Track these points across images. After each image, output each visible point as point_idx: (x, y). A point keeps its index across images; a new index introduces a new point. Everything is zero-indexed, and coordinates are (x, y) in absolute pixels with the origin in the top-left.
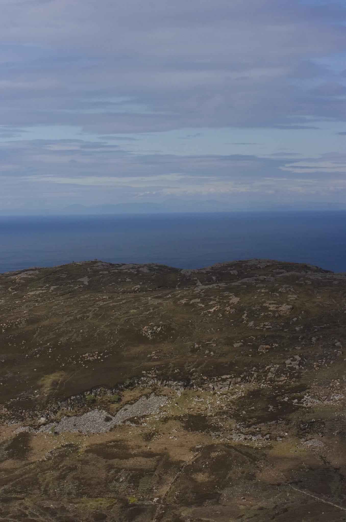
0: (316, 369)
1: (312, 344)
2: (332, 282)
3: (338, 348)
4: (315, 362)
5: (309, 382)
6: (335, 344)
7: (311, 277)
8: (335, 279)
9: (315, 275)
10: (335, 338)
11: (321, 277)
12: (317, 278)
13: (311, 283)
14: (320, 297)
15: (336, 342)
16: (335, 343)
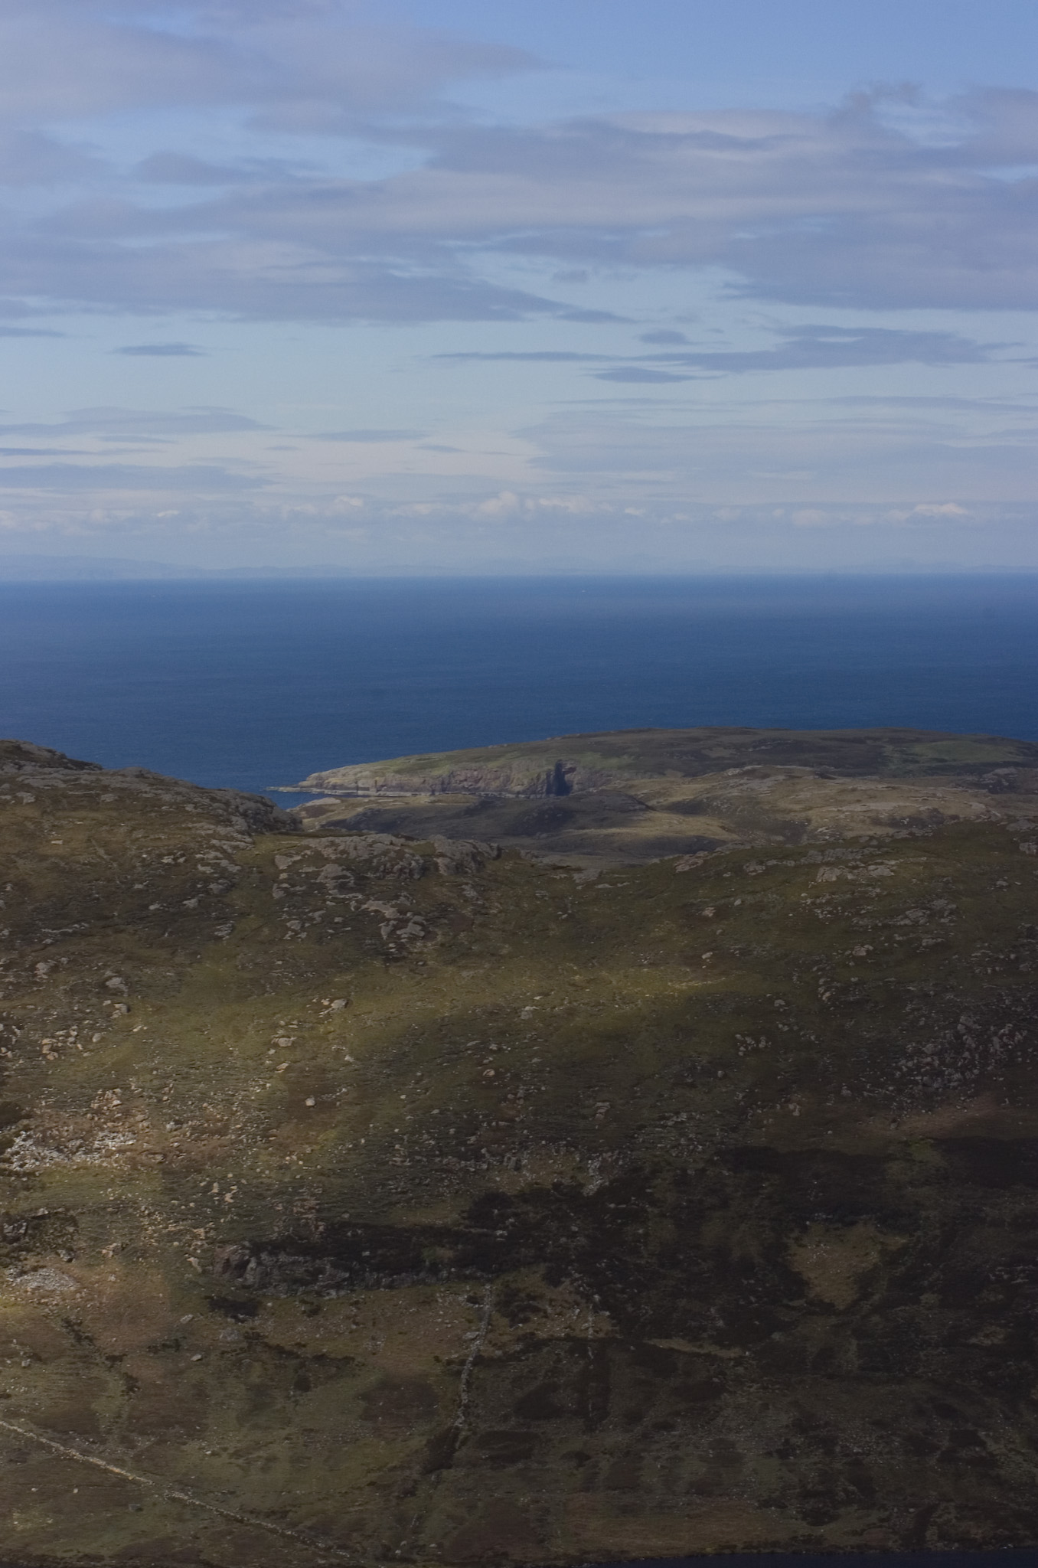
0: (49, 1057)
1: (35, 983)
2: (98, 795)
3: (116, 995)
4: (47, 1037)
5: (27, 1097)
6: (108, 983)
7: (36, 782)
8: (105, 789)
9: (46, 776)
10: (105, 966)
11: (65, 781)
12: (50, 784)
13: (32, 800)
14: (60, 842)
15: (110, 978)
16: (107, 980)
